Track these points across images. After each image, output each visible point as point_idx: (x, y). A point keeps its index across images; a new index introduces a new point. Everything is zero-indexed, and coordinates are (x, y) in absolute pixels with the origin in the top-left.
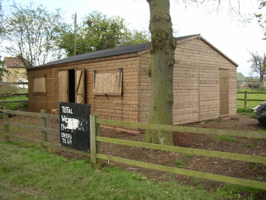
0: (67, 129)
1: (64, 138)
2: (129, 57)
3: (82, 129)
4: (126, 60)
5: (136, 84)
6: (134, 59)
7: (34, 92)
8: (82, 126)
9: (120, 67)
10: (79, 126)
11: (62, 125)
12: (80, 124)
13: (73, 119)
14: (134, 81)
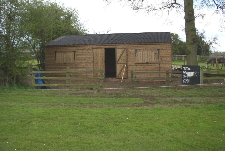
0: (187, 77)
1: (184, 81)
2: (165, 44)
3: (196, 76)
4: (162, 45)
5: (170, 57)
6: (168, 45)
7: (56, 63)
8: (196, 74)
9: (158, 48)
10: (194, 75)
11: (183, 75)
12: (195, 74)
13: (191, 72)
14: (169, 55)
